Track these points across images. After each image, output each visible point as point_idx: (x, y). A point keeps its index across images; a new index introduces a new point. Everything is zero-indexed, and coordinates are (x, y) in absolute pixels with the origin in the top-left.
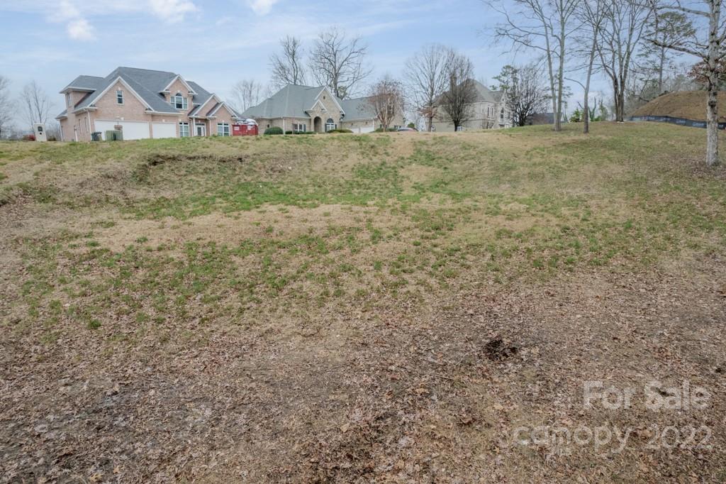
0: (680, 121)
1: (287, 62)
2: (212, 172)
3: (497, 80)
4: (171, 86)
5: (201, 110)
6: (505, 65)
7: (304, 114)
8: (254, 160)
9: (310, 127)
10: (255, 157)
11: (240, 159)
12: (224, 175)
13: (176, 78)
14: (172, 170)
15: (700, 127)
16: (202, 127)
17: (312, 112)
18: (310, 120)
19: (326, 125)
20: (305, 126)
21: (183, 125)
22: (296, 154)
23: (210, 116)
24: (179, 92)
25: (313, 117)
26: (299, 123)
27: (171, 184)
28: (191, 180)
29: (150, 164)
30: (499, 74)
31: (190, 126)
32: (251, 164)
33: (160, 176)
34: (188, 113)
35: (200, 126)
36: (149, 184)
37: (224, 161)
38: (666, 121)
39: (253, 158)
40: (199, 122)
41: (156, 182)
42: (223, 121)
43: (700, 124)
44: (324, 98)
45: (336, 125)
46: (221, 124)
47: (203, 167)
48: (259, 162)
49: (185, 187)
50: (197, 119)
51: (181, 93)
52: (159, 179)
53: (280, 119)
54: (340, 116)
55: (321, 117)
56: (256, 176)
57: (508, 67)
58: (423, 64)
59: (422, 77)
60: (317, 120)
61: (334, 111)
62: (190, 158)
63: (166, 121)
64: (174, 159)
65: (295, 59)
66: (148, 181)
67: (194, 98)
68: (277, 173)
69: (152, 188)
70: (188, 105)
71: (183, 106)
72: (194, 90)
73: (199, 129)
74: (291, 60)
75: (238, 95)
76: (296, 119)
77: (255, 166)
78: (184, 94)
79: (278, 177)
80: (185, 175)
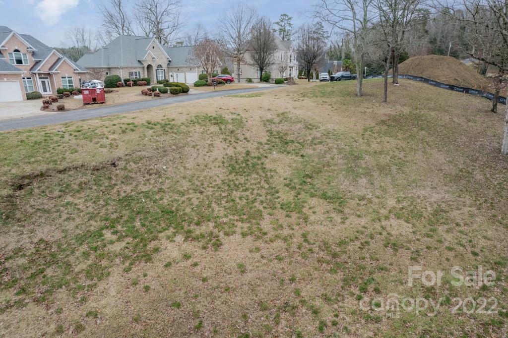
0: (431, 82)
1: (114, 11)
2: (88, 186)
3: (277, 25)
4: (7, 43)
5: (43, 65)
6: (282, 14)
7: (137, 63)
8: (128, 162)
9: (144, 74)
10: (127, 157)
11: (114, 164)
12: (102, 188)
13: (12, 34)
14: (43, 192)
15: (446, 88)
16: (46, 81)
17: (144, 61)
18: (144, 67)
19: (156, 70)
20: (139, 73)
21: (26, 80)
22: (166, 148)
23: (54, 71)
24: (16, 48)
25: (146, 65)
26: (134, 71)
27: (47, 215)
28: (68, 204)
29: (15, 190)
30: (278, 21)
31: (34, 80)
32: (125, 169)
33: (31, 206)
34: (29, 68)
35: (43, 80)
36: (19, 220)
37: (98, 170)
38: (421, 81)
39: (125, 160)
40: (43, 76)
41: (28, 216)
42: (67, 75)
43: (446, 86)
44: (153, 48)
45: (164, 70)
46: (65, 78)
47: (78, 182)
48: (133, 165)
49: (64, 216)
50: (39, 74)
51: (19, 49)
52: (30, 210)
53: (118, 68)
54: (167, 62)
55: (152, 65)
56: (134, 183)
57: (285, 15)
58: (232, 20)
59: (231, 30)
60: (149, 67)
61: (162, 58)
62: (60, 172)
63: (7, 80)
64: (42, 175)
65: (121, 8)
66: (18, 216)
67: (33, 54)
68: (153, 176)
69: (24, 226)
70: (29, 61)
71: (23, 61)
72: (33, 46)
73: (43, 83)
74: (118, 9)
75: (71, 38)
76: (132, 68)
77: (130, 171)
78: (23, 50)
79: (156, 182)
80: (60, 197)
